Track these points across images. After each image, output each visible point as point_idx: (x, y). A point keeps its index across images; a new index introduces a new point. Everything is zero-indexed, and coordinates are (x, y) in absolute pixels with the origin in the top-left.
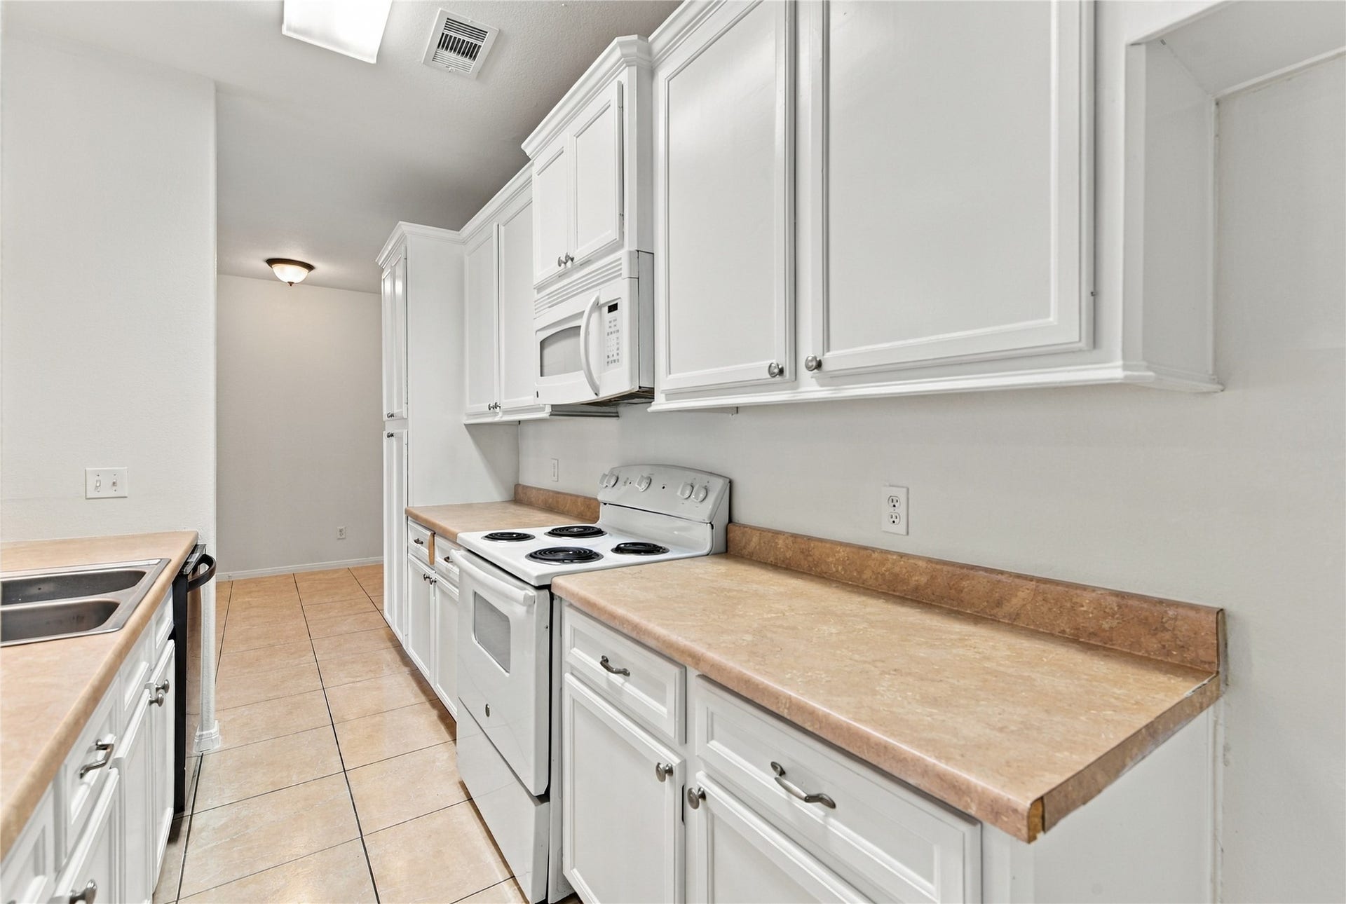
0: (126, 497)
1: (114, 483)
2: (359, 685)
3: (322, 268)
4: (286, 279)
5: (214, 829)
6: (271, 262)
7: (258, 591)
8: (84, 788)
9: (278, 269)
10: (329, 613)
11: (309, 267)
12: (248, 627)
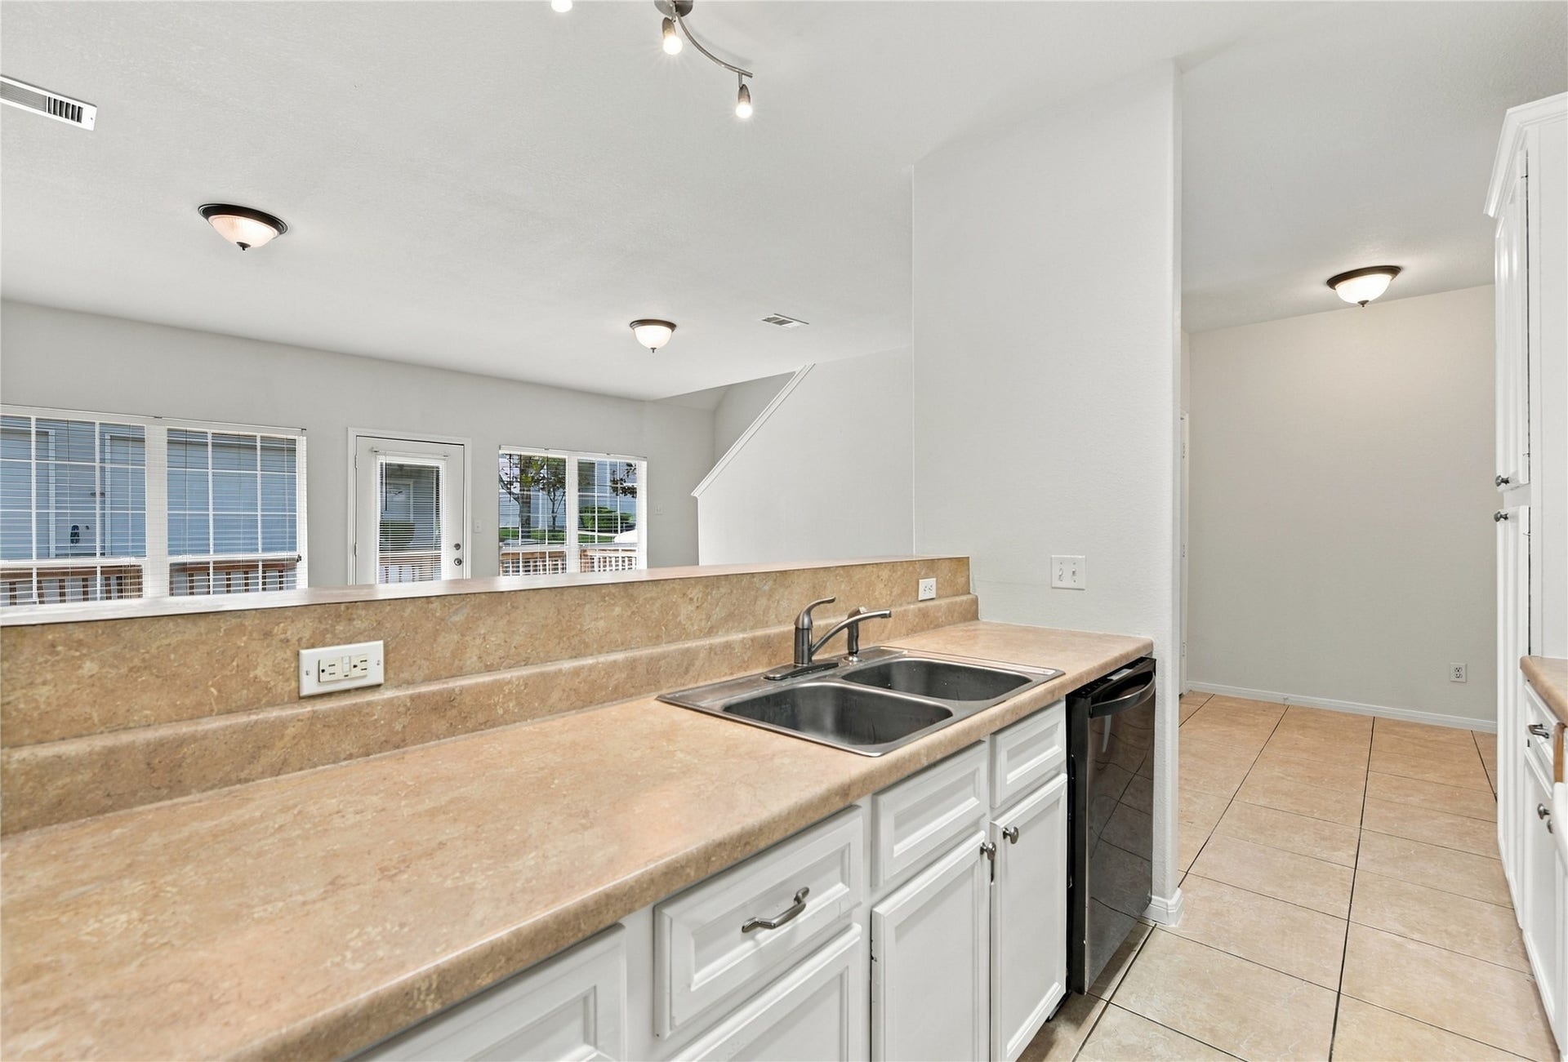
0: (1083, 590)
1: (1074, 572)
2: (1413, 946)
3: (1414, 266)
4: (1355, 299)
5: (1119, 1043)
6: (1333, 282)
7: (1316, 729)
8: (749, 944)
9: (1343, 288)
10: (1408, 796)
11: (1393, 270)
12: (1281, 775)
